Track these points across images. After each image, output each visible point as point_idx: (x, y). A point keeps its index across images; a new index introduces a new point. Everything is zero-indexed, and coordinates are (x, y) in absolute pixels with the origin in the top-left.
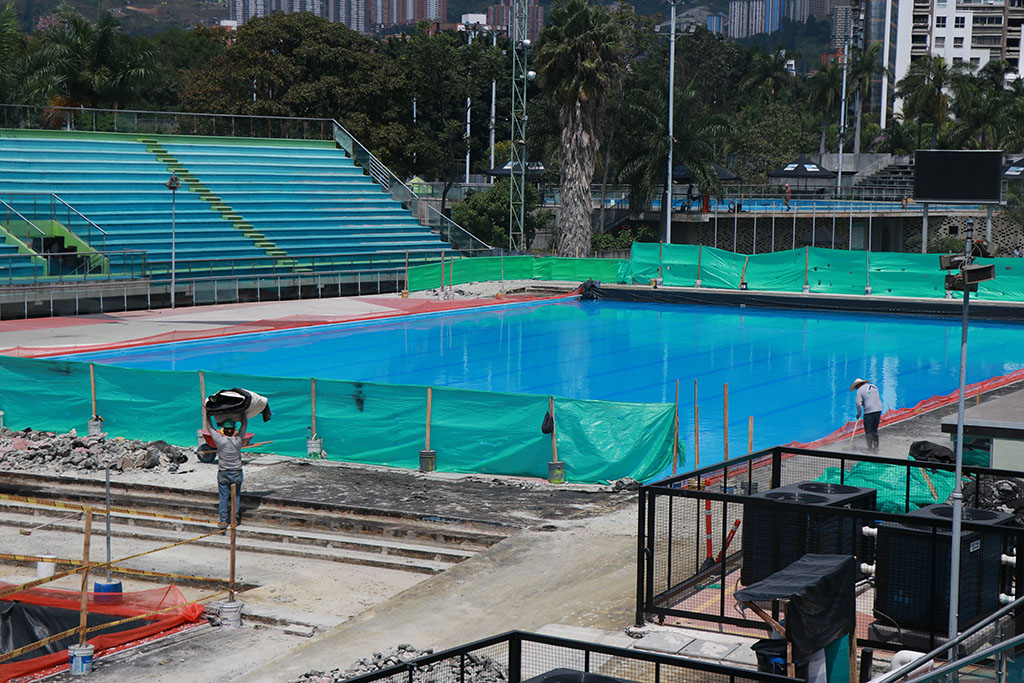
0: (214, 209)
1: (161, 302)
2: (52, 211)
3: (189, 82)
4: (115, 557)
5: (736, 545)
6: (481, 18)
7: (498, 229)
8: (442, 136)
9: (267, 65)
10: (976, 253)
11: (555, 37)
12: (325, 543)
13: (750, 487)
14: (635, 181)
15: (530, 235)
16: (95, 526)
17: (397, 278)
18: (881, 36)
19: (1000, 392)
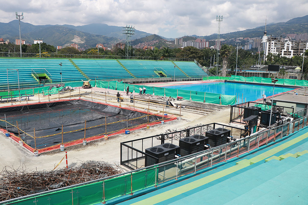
0: (180, 70)
1: (173, 81)
2: (161, 70)
3: (177, 54)
4: (167, 111)
5: (243, 114)
6: (213, 47)
7: (215, 73)
8: (208, 61)
9: (187, 52)
10: (276, 78)
11: (222, 49)
12: (191, 111)
13: (245, 106)
14: (232, 67)
15: (218, 74)
16: (164, 107)
17: (201, 79)
18: (264, 50)
19: (278, 96)
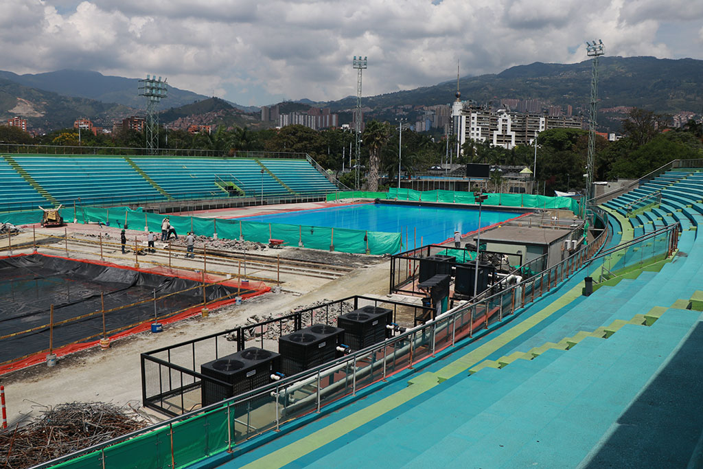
0: (274, 178)
1: (259, 204)
2: (230, 179)
3: (268, 144)
4: (247, 273)
5: (417, 272)
6: (348, 126)
7: (352, 184)
8: (336, 158)
9: (289, 138)
10: (483, 192)
11: (368, 131)
12: (303, 271)
13: (422, 256)
14: (390, 170)
15: (361, 186)
16: (241, 265)
17: (324, 197)
18: (457, 132)
19: (489, 230)
